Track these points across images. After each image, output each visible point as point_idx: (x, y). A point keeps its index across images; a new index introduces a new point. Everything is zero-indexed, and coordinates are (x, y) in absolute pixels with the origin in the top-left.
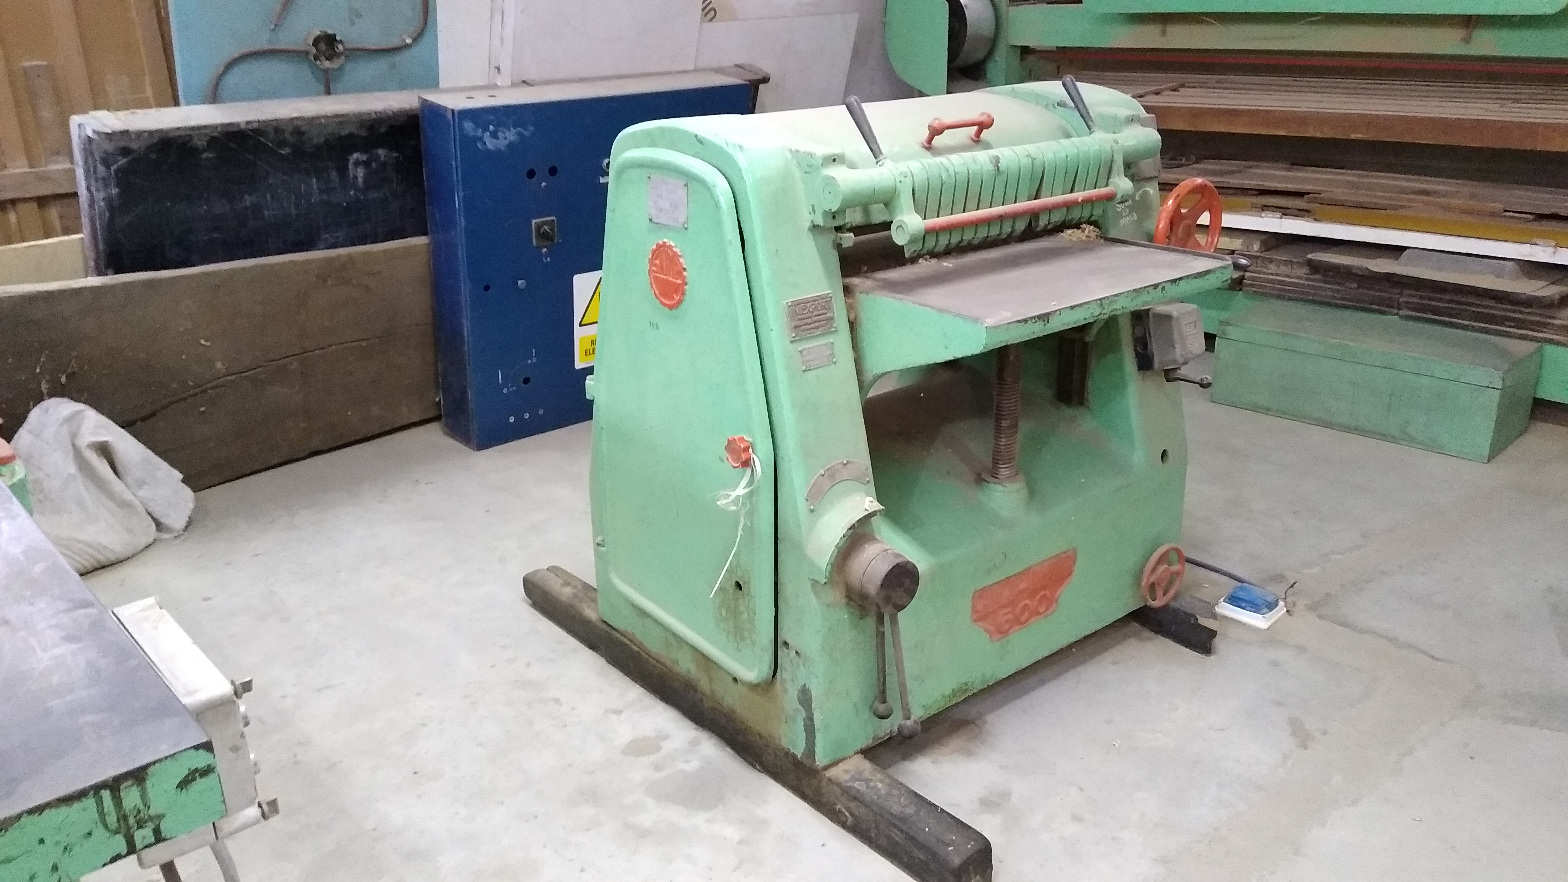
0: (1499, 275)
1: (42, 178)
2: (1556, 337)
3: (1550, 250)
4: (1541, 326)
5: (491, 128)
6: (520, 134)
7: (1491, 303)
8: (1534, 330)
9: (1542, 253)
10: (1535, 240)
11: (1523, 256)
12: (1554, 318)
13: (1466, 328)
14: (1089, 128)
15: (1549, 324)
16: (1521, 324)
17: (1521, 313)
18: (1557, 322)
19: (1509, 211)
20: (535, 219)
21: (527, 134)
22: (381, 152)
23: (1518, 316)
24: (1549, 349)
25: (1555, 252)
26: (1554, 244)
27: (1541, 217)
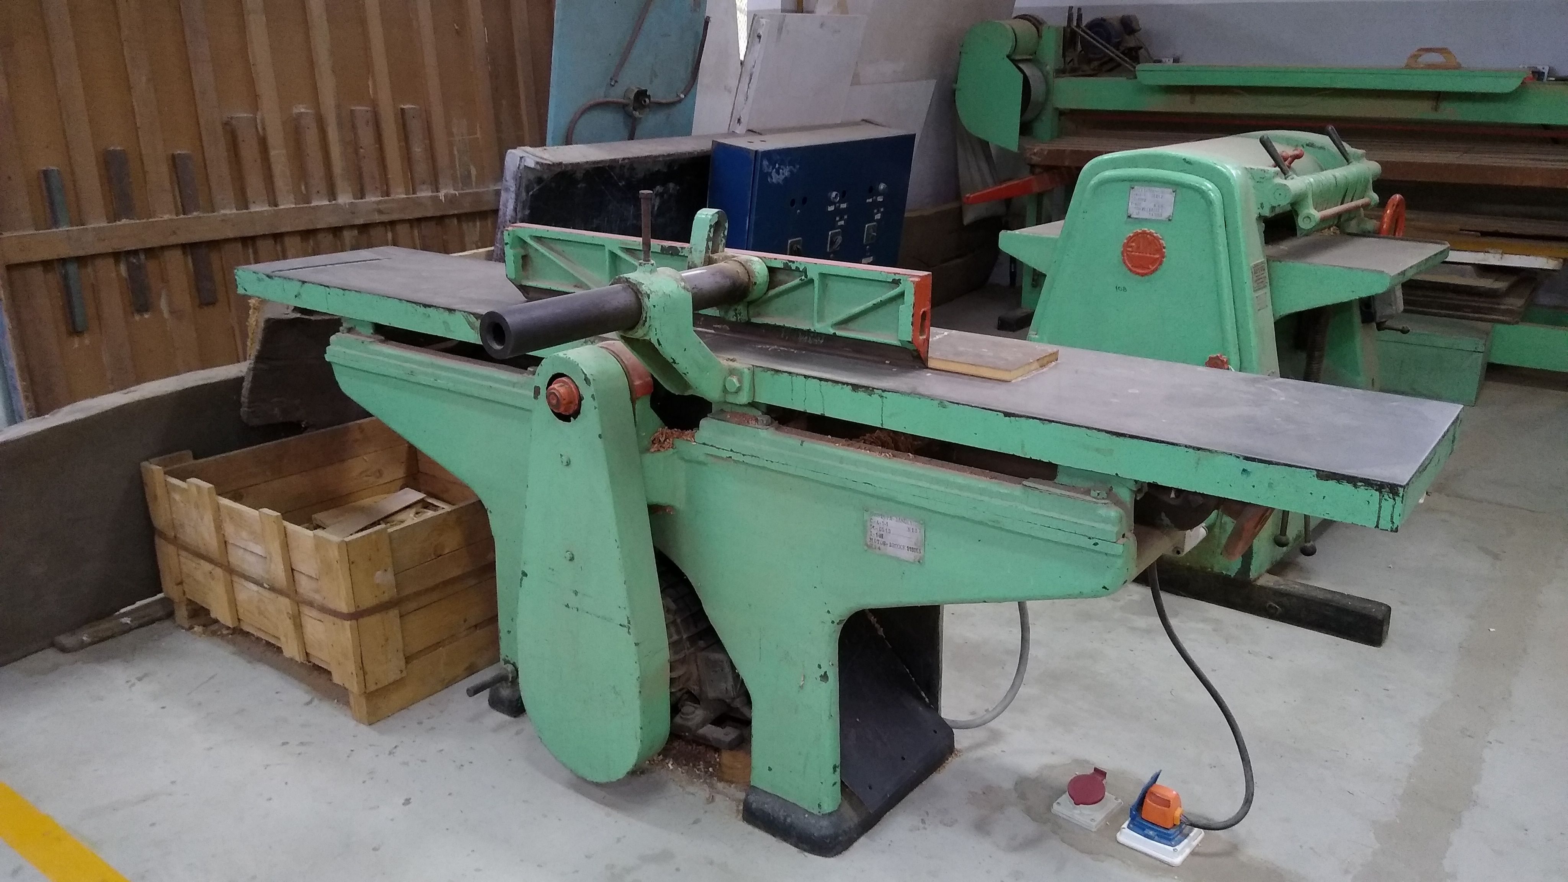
0: (1463, 276)
1: (418, 203)
2: (1501, 318)
3: (1498, 256)
4: (1492, 311)
5: (777, 166)
6: (791, 171)
7: (1454, 296)
8: (1486, 314)
9: (1492, 259)
10: (1487, 249)
11: (1478, 261)
12: (1499, 304)
13: (1435, 315)
14: (1347, 161)
15: (1495, 309)
16: (1478, 310)
17: (1476, 302)
18: (1502, 307)
19: (1463, 230)
20: (790, 239)
21: (795, 171)
22: (671, 185)
23: (1474, 304)
24: (1499, 327)
25: (1501, 258)
26: (1501, 252)
27: (1484, 234)
